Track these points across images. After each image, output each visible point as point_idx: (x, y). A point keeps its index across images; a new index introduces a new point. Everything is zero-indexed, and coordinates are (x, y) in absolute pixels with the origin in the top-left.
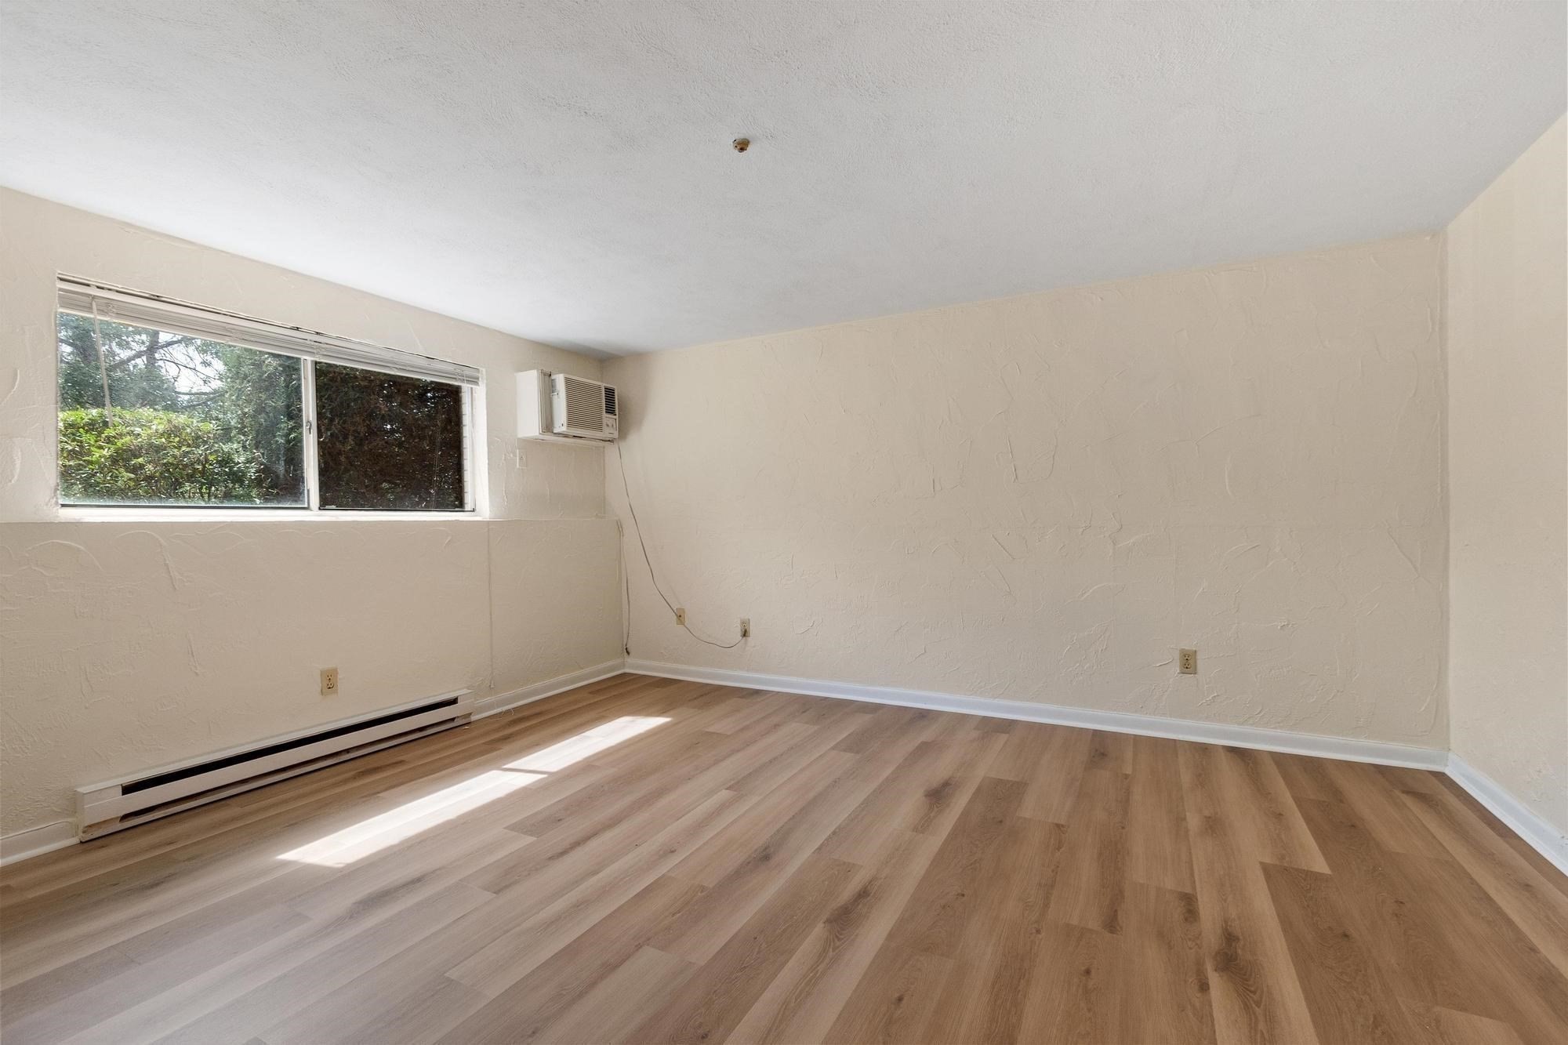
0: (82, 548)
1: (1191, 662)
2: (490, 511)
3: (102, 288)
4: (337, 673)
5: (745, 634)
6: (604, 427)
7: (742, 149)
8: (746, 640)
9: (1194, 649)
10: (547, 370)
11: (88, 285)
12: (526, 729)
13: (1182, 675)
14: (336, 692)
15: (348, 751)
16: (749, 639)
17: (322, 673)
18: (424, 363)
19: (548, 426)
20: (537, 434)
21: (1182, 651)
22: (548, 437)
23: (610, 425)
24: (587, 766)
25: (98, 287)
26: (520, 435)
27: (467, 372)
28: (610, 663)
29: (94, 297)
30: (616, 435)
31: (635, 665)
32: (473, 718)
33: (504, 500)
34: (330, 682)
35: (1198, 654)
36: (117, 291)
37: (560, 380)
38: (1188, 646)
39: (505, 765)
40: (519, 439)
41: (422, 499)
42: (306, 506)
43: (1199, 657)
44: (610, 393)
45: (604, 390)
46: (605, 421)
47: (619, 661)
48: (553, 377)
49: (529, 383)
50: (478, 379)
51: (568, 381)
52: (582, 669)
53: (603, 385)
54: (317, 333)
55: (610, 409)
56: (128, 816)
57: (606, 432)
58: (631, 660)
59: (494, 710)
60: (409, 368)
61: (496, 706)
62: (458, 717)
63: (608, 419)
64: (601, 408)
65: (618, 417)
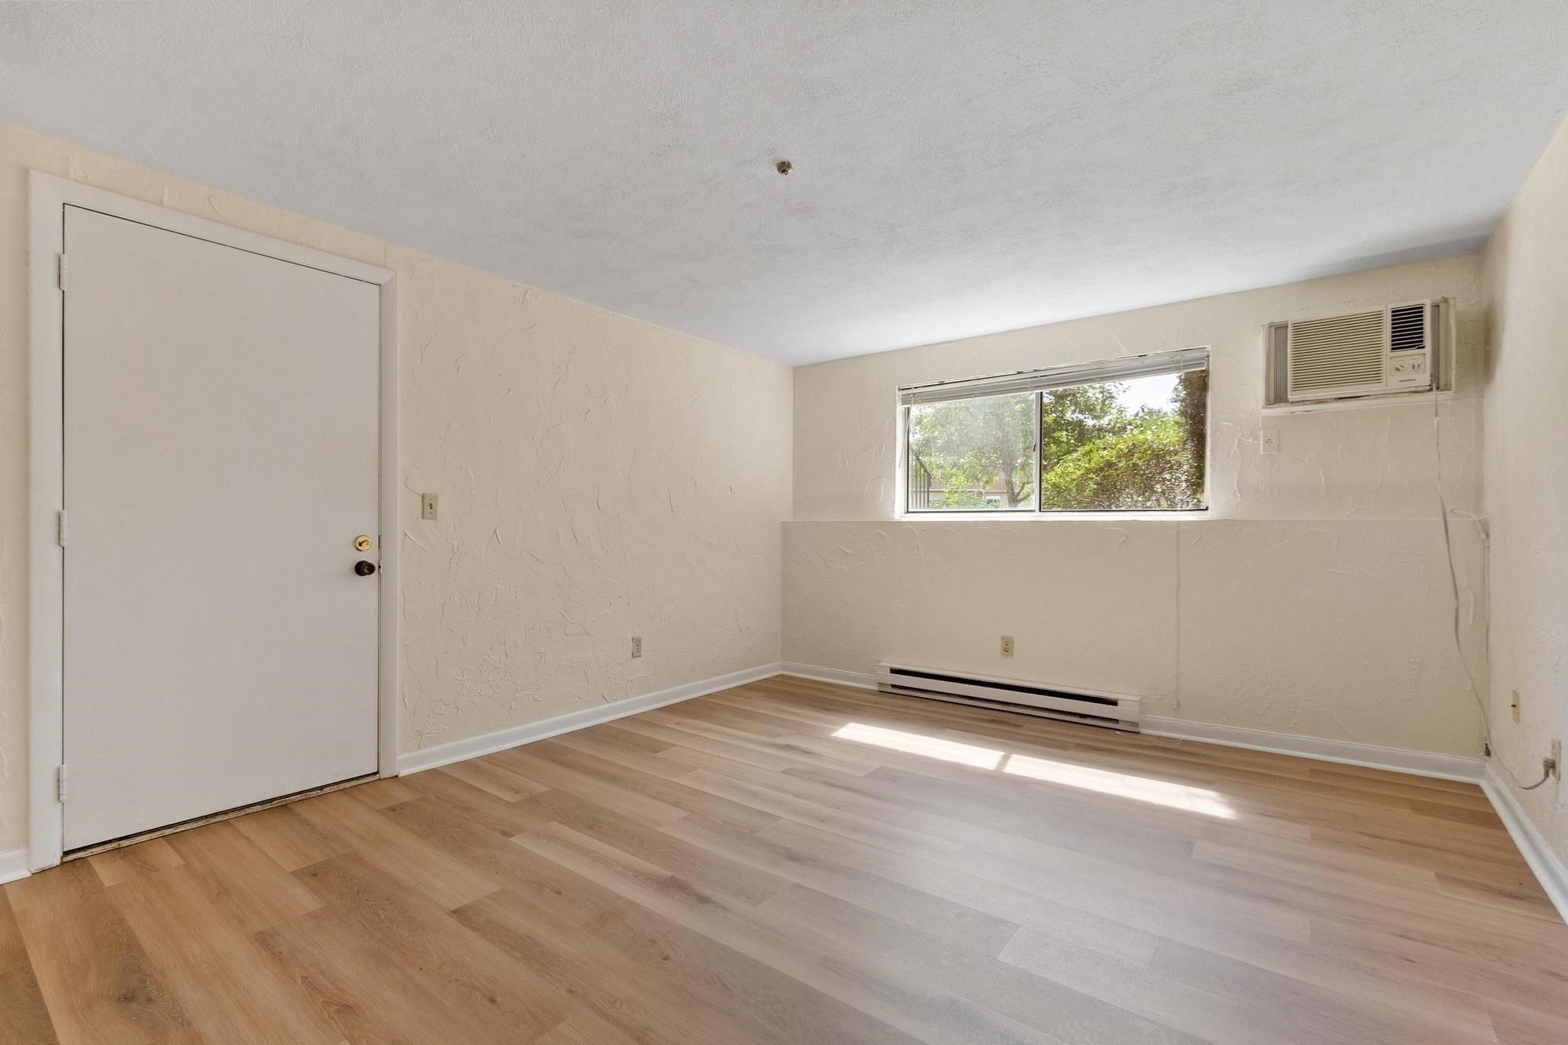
0: (886, 535)
4: (1015, 643)
5: (1550, 766)
6: (1388, 371)
8: (1557, 786)
14: (1010, 656)
15: (1016, 705)
16: (1561, 785)
17: (1004, 638)
18: (1136, 363)
19: (1278, 395)
23: (1406, 367)
25: (915, 388)
29: (914, 394)
30: (1426, 379)
32: (1143, 731)
33: (1235, 496)
34: (1007, 647)
42: (1033, 509)
45: (1390, 315)
46: (1389, 365)
48: (1288, 327)
53: (1388, 308)
56: (894, 686)
57: (1392, 381)
58: (1490, 766)
59: (1164, 731)
60: (1114, 374)
61: (1170, 728)
62: (1121, 721)
63: (1391, 359)
64: (1379, 347)
65: (1430, 349)
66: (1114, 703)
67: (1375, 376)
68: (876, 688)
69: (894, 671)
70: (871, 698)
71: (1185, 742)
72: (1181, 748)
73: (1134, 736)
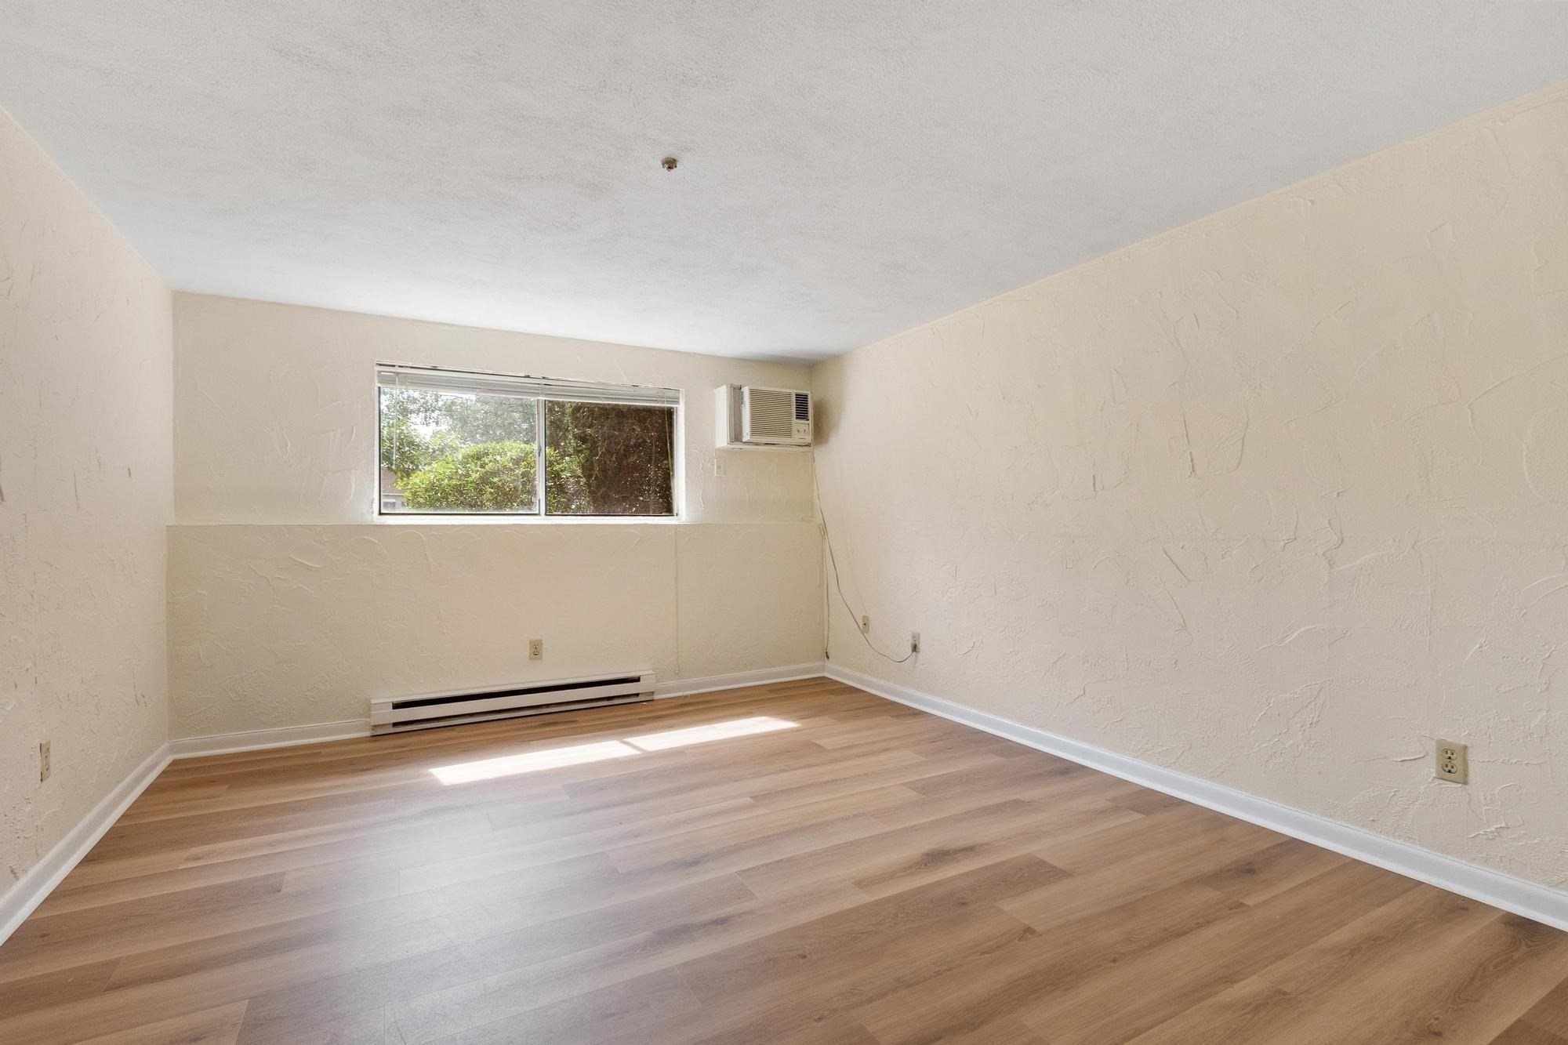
0: (376, 541)
1: (1457, 762)
2: (687, 515)
3: (402, 367)
4: (542, 644)
5: (915, 648)
6: (794, 431)
7: (670, 168)
8: (916, 656)
9: (1464, 743)
10: (737, 383)
11: (394, 366)
12: (683, 713)
13: (1441, 781)
14: (541, 658)
15: (548, 706)
16: (920, 655)
17: (531, 642)
18: (632, 391)
19: (736, 436)
20: (726, 444)
21: (1440, 743)
22: (737, 446)
23: (802, 430)
24: (680, 752)
25: (400, 366)
26: (718, 446)
27: (670, 394)
28: (806, 665)
29: (398, 373)
30: (809, 439)
31: (836, 671)
32: (656, 697)
33: (701, 506)
34: (536, 650)
35: (1470, 750)
36: (411, 367)
37: (746, 391)
38: (1456, 736)
39: (625, 738)
40: (718, 450)
41: (632, 506)
42: (537, 512)
43: (1472, 757)
44: (802, 400)
45: (795, 396)
46: (795, 427)
47: (819, 664)
48: (742, 390)
49: (721, 397)
50: (678, 398)
51: (752, 392)
52: (774, 667)
53: (793, 392)
54: (544, 378)
55: (802, 414)
56: (395, 725)
57: (797, 438)
58: (829, 664)
59: (677, 692)
60: (617, 397)
61: (679, 689)
62: (642, 694)
63: (799, 425)
64: (790, 414)
65: (810, 422)
66: (637, 680)
67: (789, 434)
68: (368, 734)
69: (397, 706)
70: (368, 745)
71: (692, 696)
72: (691, 701)
73: (651, 703)
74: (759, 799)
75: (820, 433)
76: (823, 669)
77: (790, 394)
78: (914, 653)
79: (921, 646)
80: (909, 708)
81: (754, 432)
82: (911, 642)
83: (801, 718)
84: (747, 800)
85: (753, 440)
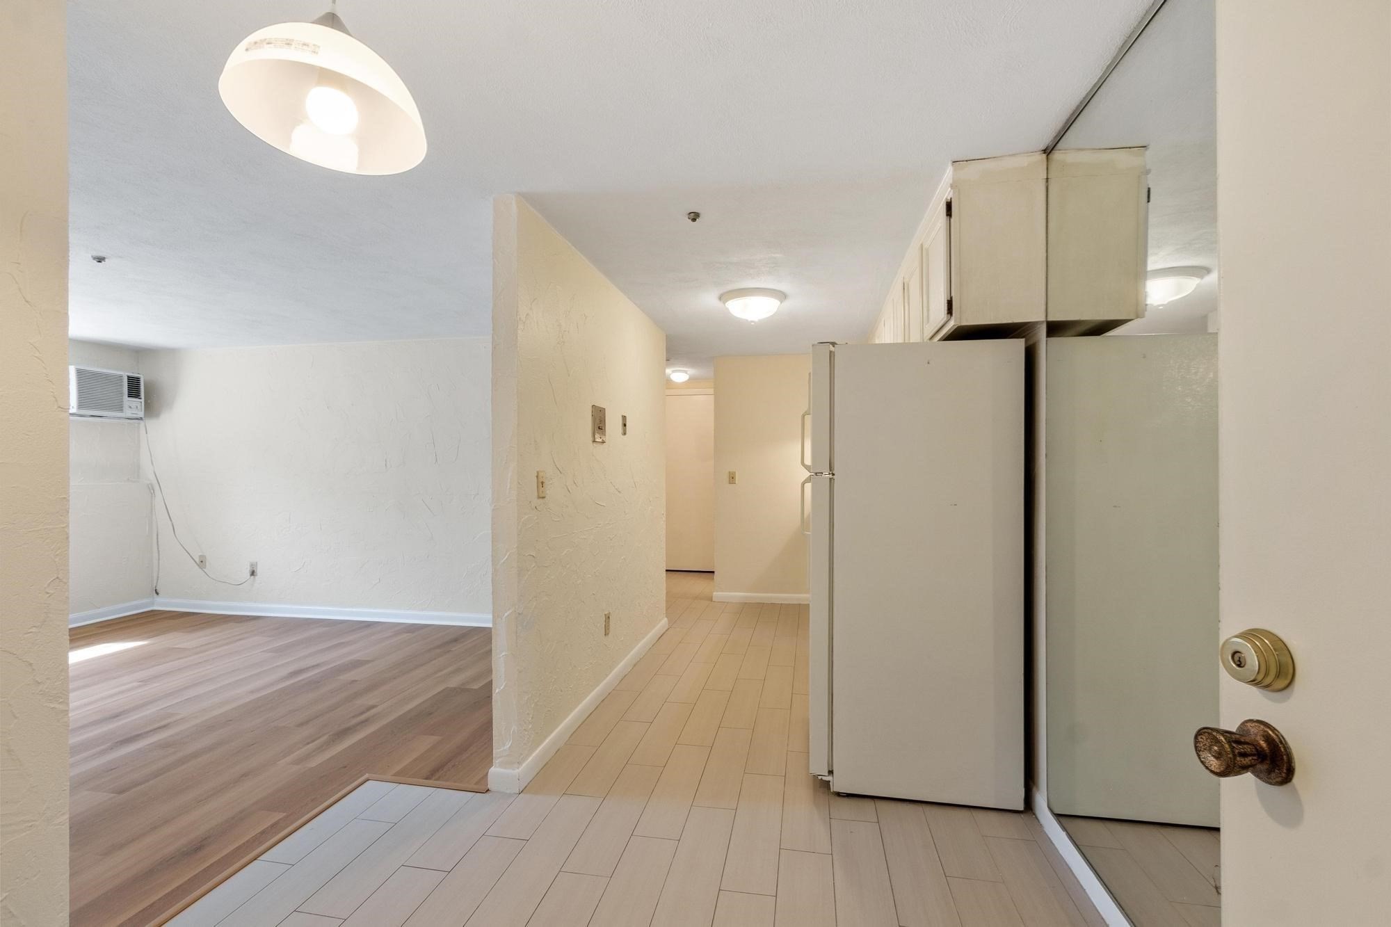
5: (253, 573)
8: (254, 579)
16: (256, 577)
23: (133, 407)
30: (141, 414)
31: (162, 604)
37: (72, 370)
44: (134, 381)
47: (147, 600)
51: (80, 373)
55: (134, 393)
57: (128, 413)
58: (159, 599)
63: (128, 401)
64: (122, 393)
65: (143, 400)
67: (121, 409)
74: (145, 682)
75: (151, 409)
76: (153, 604)
77: (121, 377)
78: (252, 577)
79: (259, 571)
80: (248, 616)
81: (80, 406)
82: (249, 569)
83: (149, 638)
84: (135, 684)
85: (83, 412)
